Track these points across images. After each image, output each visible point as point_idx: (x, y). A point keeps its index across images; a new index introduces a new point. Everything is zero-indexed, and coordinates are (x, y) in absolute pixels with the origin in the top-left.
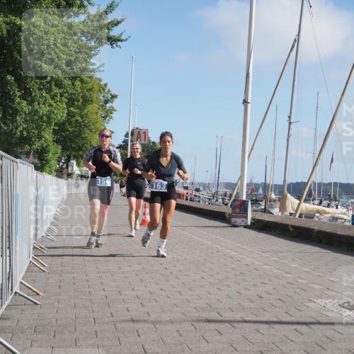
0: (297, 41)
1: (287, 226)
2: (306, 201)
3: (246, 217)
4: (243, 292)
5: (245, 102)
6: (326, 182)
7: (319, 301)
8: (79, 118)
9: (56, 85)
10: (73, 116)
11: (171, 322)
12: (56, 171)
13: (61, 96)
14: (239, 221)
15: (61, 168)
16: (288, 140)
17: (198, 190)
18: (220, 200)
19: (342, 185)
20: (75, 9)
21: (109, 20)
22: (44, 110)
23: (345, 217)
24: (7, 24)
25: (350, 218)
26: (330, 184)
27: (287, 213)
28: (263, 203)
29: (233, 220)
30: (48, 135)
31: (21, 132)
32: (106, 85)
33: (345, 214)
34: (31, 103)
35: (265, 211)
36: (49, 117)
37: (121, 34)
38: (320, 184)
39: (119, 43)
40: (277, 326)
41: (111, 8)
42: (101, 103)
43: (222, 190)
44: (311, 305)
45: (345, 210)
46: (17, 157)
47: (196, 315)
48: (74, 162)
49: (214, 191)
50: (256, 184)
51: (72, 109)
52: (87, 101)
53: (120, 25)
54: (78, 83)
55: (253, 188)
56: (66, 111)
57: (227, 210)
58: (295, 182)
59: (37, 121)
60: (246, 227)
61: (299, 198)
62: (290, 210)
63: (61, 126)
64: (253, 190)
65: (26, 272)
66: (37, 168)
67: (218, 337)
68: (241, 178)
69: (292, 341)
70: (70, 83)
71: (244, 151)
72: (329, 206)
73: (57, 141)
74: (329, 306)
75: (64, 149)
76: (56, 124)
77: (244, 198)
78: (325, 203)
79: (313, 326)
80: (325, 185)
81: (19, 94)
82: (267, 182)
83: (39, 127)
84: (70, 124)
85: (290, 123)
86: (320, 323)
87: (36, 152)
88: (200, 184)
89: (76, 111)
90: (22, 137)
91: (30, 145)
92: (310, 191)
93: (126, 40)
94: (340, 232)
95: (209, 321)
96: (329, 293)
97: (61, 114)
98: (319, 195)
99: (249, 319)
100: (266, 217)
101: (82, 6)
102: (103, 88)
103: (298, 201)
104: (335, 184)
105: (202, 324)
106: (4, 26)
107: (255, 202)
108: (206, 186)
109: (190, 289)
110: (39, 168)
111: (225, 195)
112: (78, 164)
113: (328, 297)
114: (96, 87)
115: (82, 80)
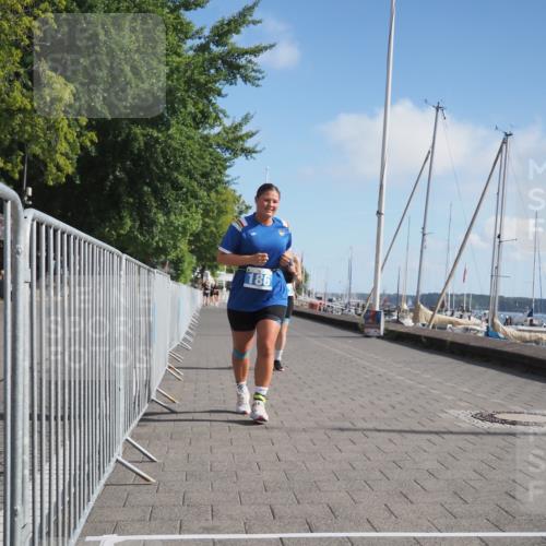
0: (431, 153)
1: (419, 336)
2: (439, 312)
3: (379, 328)
4: (376, 402)
5: (379, 213)
6: (459, 293)
7: (451, 411)
8: (214, 229)
9: (192, 197)
10: (208, 227)
11: (304, 430)
12: (192, 281)
13: (197, 207)
14: (372, 331)
15: (196, 278)
16: (422, 252)
17: (330, 300)
18: (353, 311)
19: (475, 297)
20: (211, 121)
21: (244, 132)
22: (179, 221)
23: (478, 328)
24: (144, 135)
25: (485, 329)
26: (463, 295)
27: (420, 325)
28: (395, 314)
29: (366, 330)
30: (183, 246)
31: (157, 242)
32: (240, 196)
33: (478, 325)
34: (167, 214)
35: (398, 322)
36: (184, 228)
37: (256, 146)
38: (452, 295)
39: (254, 155)
40: (410, 436)
41: (246, 119)
42: (236, 214)
43: (354, 301)
44: (443, 415)
45: (478, 321)
46: (154, 268)
47: (330, 424)
48: (208, 272)
49: (346, 301)
50: (389, 295)
51: (207, 220)
52: (221, 212)
53: (255, 137)
54: (213, 195)
55: (387, 299)
56: (201, 222)
57: (360, 320)
58: (427, 292)
59: (173, 232)
60: (379, 337)
61: (432, 309)
62: (423, 320)
63: (196, 237)
64: (385, 301)
65: (163, 380)
66: (173, 278)
67: (351, 446)
68: (375, 289)
69: (425, 451)
70: (205, 194)
71: (377, 262)
72: (461, 317)
73: (192, 252)
74: (462, 417)
75: (199, 259)
76: (191, 235)
77: (377, 309)
78: (457, 314)
79: (445, 436)
80: (457, 296)
81: (155, 205)
82: (400, 293)
83: (174, 238)
84: (205, 234)
85: (424, 235)
86: (451, 433)
87: (172, 262)
88: (333, 295)
89: (212, 222)
90: (158, 247)
91: (166, 256)
92: (443, 302)
93: (260, 151)
94: (473, 344)
95: (342, 430)
96: (463, 404)
97: (196, 225)
98: (451, 306)
99: (382, 428)
100: (398, 328)
101: (217, 118)
102: (237, 199)
103: (431, 313)
104: (468, 295)
105: (335, 433)
106: (141, 138)
107: (388, 313)
108: (339, 297)
109: (324, 399)
110: (175, 278)
111: (358, 305)
112: (213, 274)
113: (461, 408)
114: (231, 199)
115: (217, 192)
